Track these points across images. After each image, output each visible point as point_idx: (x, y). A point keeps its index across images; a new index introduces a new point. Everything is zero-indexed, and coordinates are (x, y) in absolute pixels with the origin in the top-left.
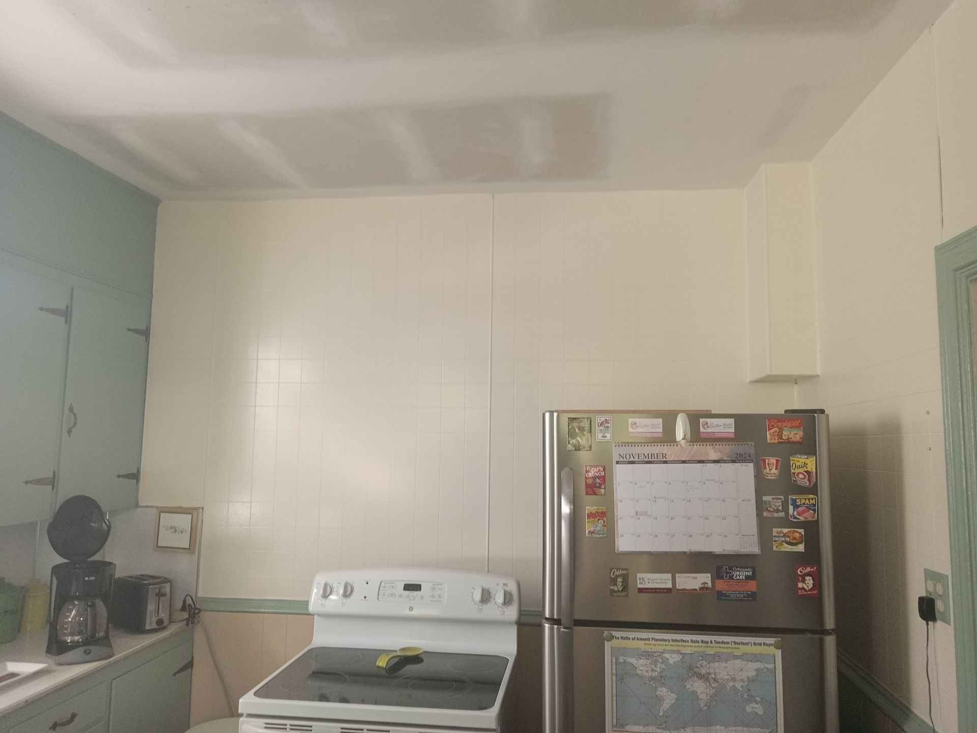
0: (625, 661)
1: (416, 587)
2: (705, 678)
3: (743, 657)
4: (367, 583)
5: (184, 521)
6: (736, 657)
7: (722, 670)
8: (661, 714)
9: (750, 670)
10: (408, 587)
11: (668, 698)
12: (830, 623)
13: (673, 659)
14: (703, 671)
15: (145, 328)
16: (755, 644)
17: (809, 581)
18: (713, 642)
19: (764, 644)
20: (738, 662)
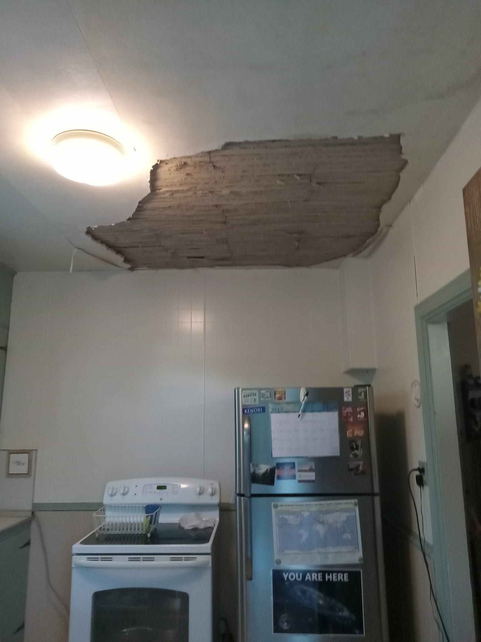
0: (282, 517)
1: (164, 487)
2: (322, 523)
3: (340, 511)
4: (136, 486)
5: (24, 458)
6: (337, 511)
7: (330, 518)
8: (302, 543)
9: (344, 517)
10: (159, 488)
11: (305, 534)
12: (377, 490)
13: (306, 514)
14: (321, 520)
15: (5, 346)
16: (345, 503)
17: (363, 414)
18: (325, 504)
19: (350, 503)
20: (338, 513)
